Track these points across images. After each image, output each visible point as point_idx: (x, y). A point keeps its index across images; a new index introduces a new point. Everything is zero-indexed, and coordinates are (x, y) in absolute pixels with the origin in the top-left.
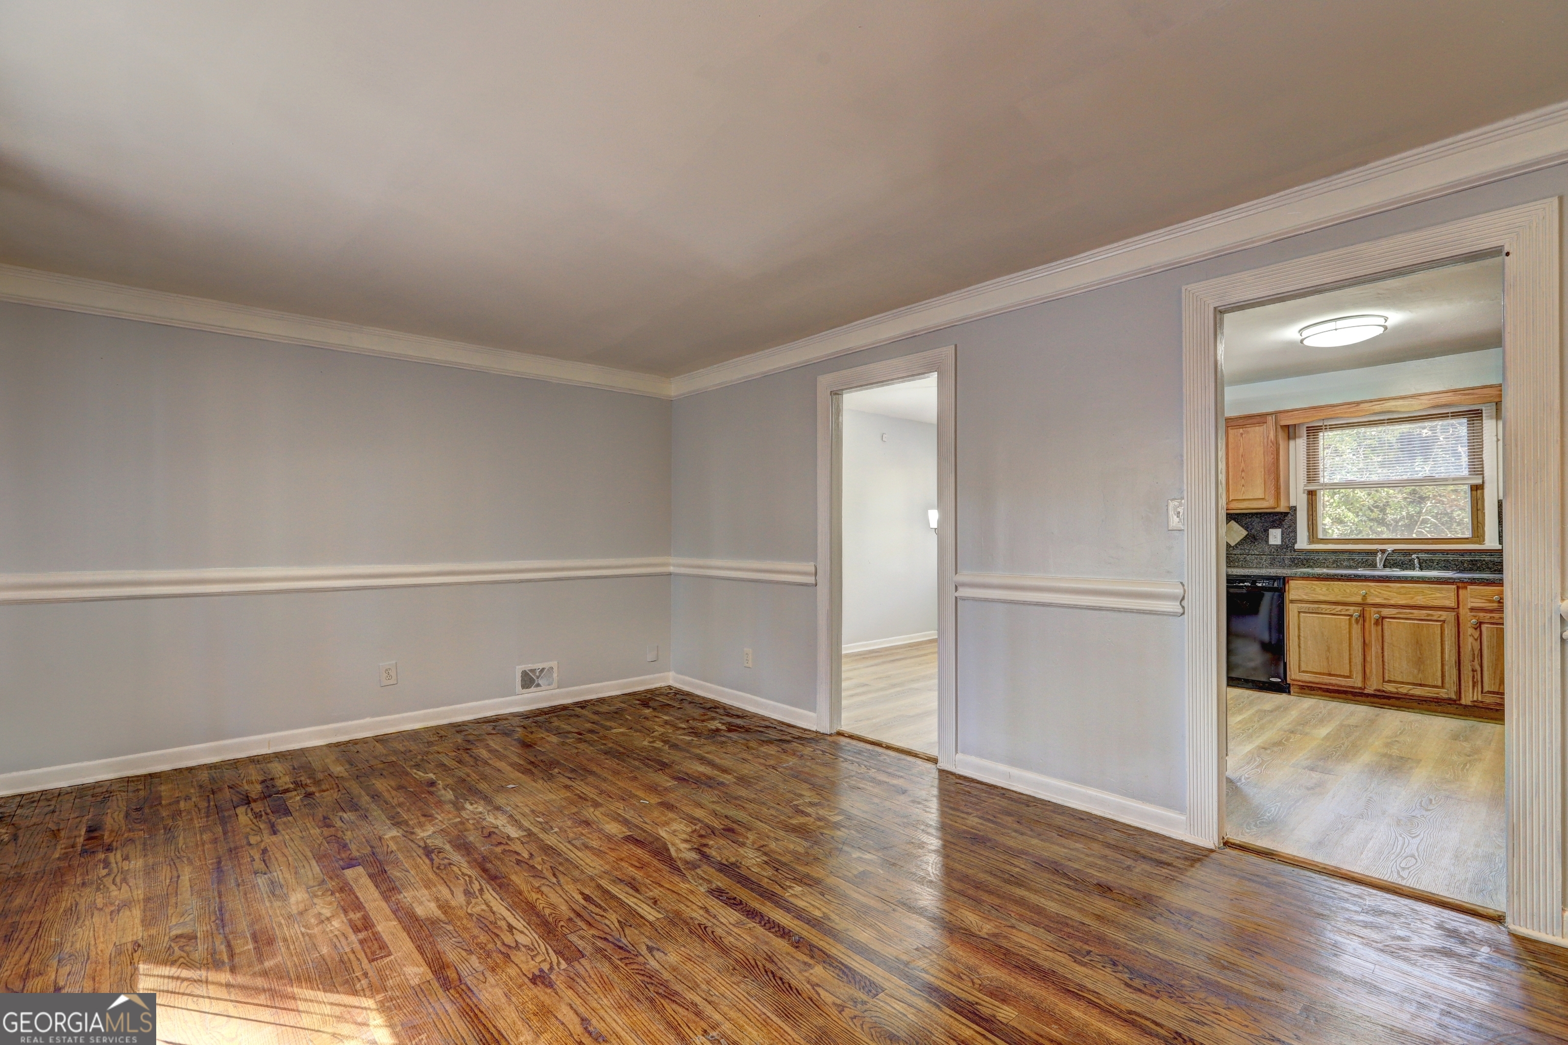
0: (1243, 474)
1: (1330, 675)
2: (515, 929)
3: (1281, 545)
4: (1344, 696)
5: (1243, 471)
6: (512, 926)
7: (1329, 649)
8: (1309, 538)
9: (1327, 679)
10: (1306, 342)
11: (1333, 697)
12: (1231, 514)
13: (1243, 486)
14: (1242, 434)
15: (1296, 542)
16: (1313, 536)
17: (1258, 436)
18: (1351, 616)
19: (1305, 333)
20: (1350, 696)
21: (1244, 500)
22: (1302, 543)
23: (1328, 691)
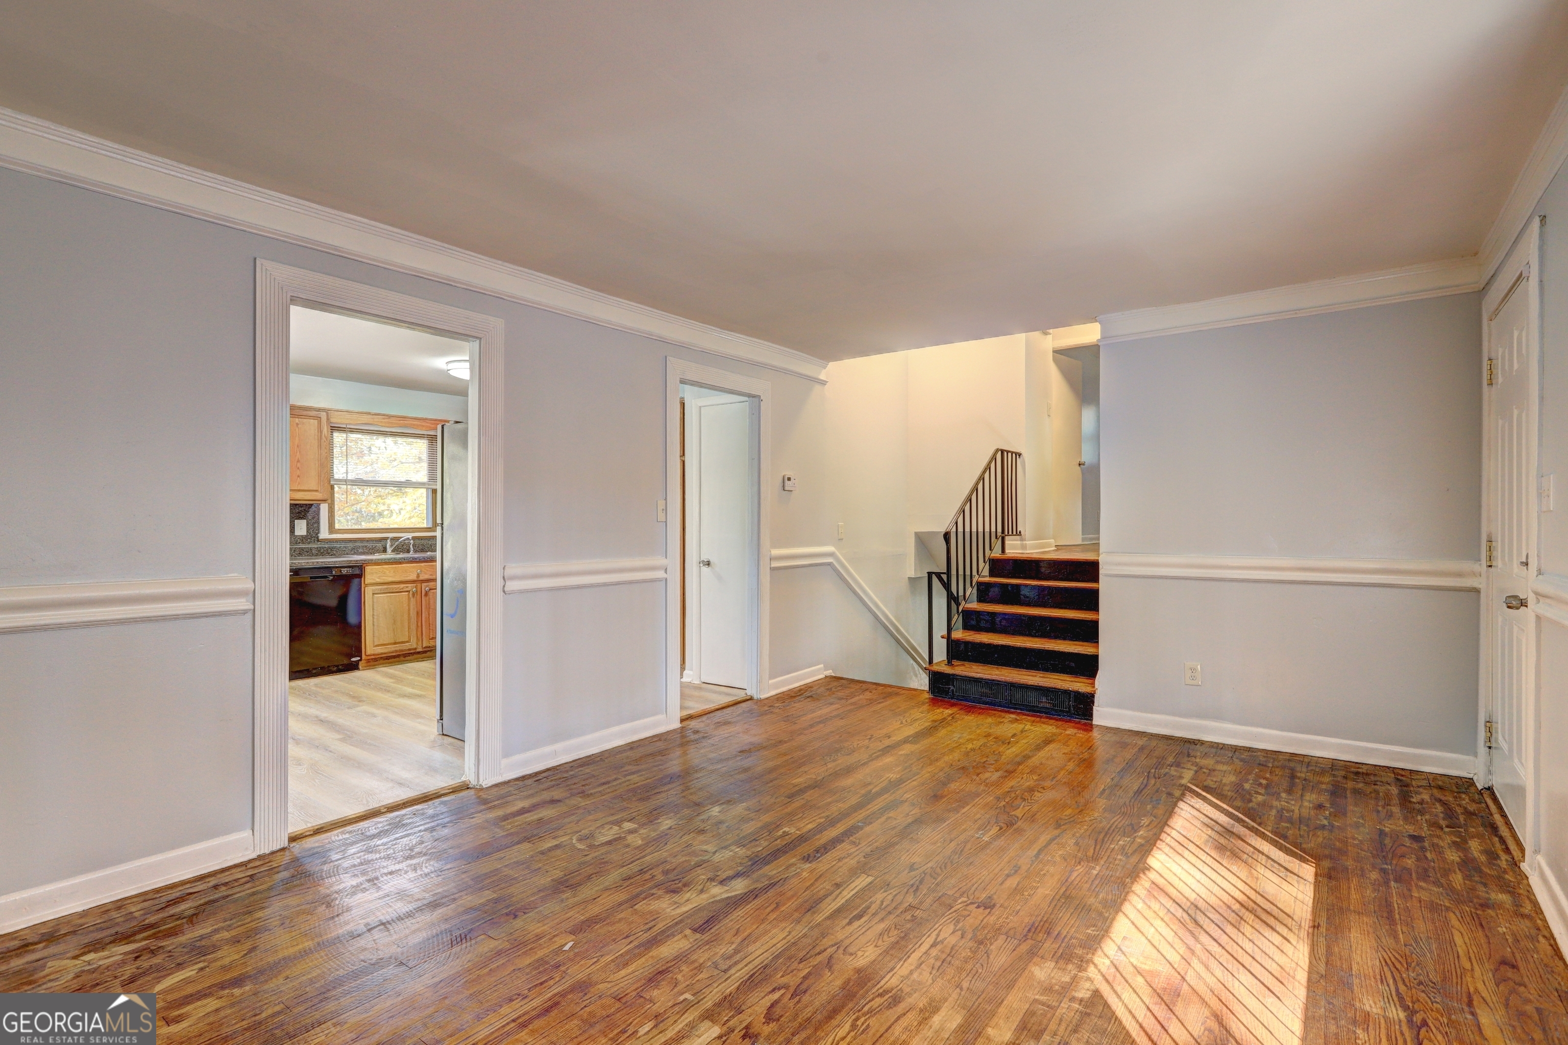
0: (299, 465)
1: (395, 643)
2: (936, 939)
3: (306, 536)
4: (398, 659)
5: (298, 461)
6: (935, 942)
7: (395, 622)
8: (329, 529)
9: (398, 647)
10: (451, 372)
11: (391, 663)
12: (296, 505)
13: (298, 476)
14: (297, 424)
15: (319, 533)
16: (332, 529)
17: (310, 426)
18: (408, 591)
19: (450, 366)
20: (402, 658)
21: (299, 490)
22: (324, 534)
23: (388, 658)
